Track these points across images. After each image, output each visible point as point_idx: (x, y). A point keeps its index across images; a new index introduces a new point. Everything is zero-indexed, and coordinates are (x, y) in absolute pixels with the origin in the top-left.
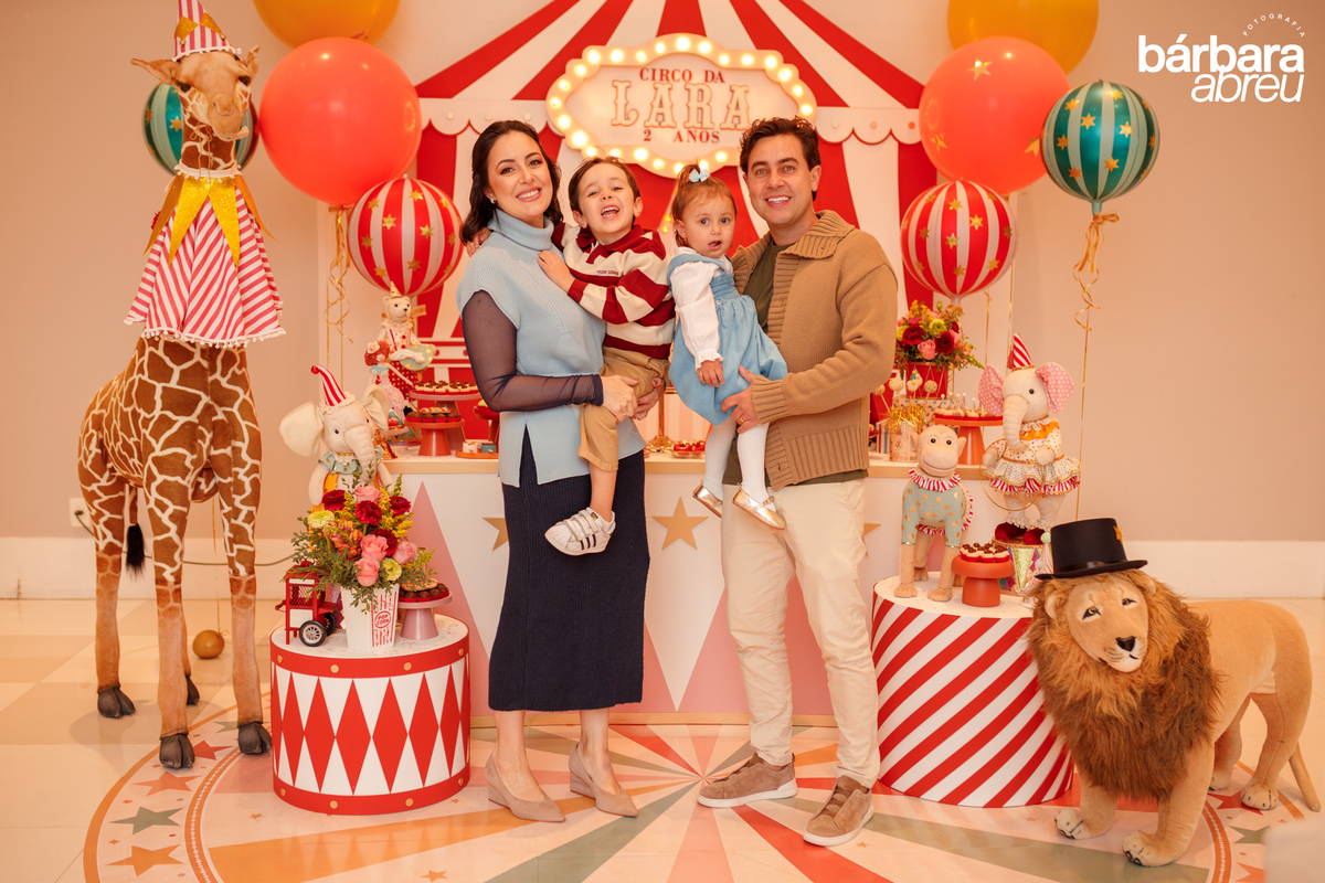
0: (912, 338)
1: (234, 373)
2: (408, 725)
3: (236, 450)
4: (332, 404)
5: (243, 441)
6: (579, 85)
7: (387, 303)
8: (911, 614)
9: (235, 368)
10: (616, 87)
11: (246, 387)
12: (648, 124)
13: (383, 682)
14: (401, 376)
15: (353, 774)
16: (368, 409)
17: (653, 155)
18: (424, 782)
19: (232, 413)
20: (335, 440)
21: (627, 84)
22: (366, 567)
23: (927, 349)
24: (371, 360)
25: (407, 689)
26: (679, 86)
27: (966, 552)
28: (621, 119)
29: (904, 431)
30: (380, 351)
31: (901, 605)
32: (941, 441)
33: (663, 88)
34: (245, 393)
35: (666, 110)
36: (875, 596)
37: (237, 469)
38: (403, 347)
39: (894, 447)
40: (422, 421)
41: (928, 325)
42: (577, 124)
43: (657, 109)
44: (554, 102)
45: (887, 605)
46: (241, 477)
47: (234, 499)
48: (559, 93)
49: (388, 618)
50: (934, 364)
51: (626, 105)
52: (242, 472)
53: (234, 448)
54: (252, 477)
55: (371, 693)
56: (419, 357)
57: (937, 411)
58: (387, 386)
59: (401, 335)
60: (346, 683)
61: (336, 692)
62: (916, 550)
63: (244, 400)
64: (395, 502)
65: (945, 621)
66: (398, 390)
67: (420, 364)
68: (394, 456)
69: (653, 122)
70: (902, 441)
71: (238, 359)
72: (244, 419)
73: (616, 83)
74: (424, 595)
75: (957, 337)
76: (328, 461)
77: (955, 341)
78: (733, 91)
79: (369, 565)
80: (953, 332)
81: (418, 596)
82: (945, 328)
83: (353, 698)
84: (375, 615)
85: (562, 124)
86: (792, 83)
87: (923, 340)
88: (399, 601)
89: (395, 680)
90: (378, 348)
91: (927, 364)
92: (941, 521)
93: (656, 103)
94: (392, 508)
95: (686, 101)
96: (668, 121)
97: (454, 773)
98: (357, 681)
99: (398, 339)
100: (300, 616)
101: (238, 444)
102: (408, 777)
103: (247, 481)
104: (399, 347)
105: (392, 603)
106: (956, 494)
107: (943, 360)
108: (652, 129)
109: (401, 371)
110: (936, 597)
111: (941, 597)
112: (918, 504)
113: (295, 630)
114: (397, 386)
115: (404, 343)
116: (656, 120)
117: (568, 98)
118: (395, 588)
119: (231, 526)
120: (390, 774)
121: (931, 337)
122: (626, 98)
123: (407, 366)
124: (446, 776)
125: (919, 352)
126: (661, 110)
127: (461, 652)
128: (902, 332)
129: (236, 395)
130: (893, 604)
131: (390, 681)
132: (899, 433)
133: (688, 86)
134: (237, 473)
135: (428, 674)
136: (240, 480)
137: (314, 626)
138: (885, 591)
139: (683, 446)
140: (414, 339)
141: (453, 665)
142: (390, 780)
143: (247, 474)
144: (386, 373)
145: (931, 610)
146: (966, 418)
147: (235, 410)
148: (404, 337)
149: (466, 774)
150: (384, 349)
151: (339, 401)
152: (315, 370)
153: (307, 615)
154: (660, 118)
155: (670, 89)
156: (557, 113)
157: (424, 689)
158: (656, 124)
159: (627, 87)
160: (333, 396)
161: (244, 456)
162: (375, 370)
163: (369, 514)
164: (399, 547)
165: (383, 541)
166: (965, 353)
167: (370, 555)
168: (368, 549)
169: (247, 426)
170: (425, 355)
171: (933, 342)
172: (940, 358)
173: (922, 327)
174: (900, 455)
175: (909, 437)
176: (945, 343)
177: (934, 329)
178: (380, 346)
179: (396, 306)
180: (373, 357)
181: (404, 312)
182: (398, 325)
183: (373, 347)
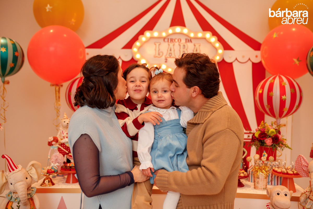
0: (262, 137)
4: (10, 171)
6: (143, 44)
10: (155, 44)
12: (166, 57)
14: (63, 149)
16: (29, 172)
17: (168, 67)
20: (11, 187)
21: (159, 43)
23: (269, 142)
24: (50, 144)
26: (177, 44)
28: (157, 55)
29: (260, 177)
30: (53, 141)
32: (282, 194)
33: (171, 45)
35: (172, 52)
38: (67, 137)
39: (256, 184)
40: (66, 170)
41: (268, 132)
42: (142, 57)
43: (169, 52)
44: (135, 49)
48: (136, 47)
50: (271, 147)
51: (159, 50)
57: (274, 168)
58: (58, 153)
59: (66, 133)
66: (61, 154)
68: (53, 184)
69: (168, 56)
70: (260, 181)
73: (156, 43)
75: (280, 136)
76: (9, 195)
77: (280, 138)
78: (195, 45)
80: (278, 135)
82: (275, 133)
85: (138, 56)
86: (215, 42)
87: (267, 138)
90: (52, 139)
91: (268, 147)
93: (169, 50)
95: (179, 48)
96: (173, 55)
104: (65, 138)
108: (168, 59)
116: (169, 55)
117: (139, 48)
121: (270, 137)
122: (159, 48)
123: (67, 145)
125: (265, 143)
126: (170, 52)
128: (258, 134)
132: (258, 178)
133: (180, 44)
146: (287, 173)
151: (13, 170)
154: (170, 55)
155: (174, 45)
156: (136, 53)
158: (169, 56)
159: (159, 45)
160: (11, 168)
162: (51, 148)
166: (284, 143)
171: (271, 139)
172: (274, 145)
173: (266, 132)
174: (259, 187)
175: (262, 179)
176: (276, 139)
177: (271, 133)
178: (54, 139)
179: (65, 122)
180: (51, 143)
181: (67, 124)
182: (65, 129)
183: (50, 139)
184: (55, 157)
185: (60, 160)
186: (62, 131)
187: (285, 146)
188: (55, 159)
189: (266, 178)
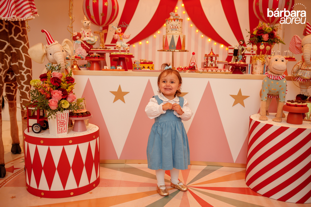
0: (260, 33)
1: (19, 35)
2: (71, 164)
3: (20, 64)
4: (49, 44)
5: (23, 60)
7: (82, 22)
8: (268, 127)
9: (20, 34)
11: (25, 42)
13: (62, 147)
14: (85, 44)
15: (50, 182)
16: (64, 47)
18: (78, 185)
19: (19, 50)
20: (50, 57)
22: (53, 102)
23: (265, 37)
25: (71, 151)
27: (290, 103)
29: (258, 63)
31: (263, 123)
32: (280, 60)
34: (25, 44)
36: (251, 120)
37: (21, 71)
38: (88, 36)
39: (254, 70)
40: (90, 58)
41: (266, 29)
45: (257, 123)
46: (23, 74)
47: (21, 82)
49: (65, 123)
50: (267, 43)
52: (23, 72)
53: (19, 63)
54: (27, 74)
55: (56, 151)
56: (92, 39)
59: (87, 33)
60: (47, 147)
61: (43, 150)
62: (267, 103)
63: (24, 46)
64: (68, 79)
65: (282, 130)
66: (84, 49)
67: (92, 42)
68: (80, 70)
70: (257, 67)
71: (22, 31)
72: (23, 52)
74: (80, 115)
75: (276, 33)
76: (48, 65)
79: (54, 101)
80: (274, 32)
81: (77, 115)
82: (271, 30)
83: (49, 154)
84: (58, 122)
87: (264, 34)
88: (69, 116)
89: (65, 147)
90: (77, 34)
91: (265, 43)
92: (278, 92)
94: (66, 80)
97: (91, 182)
98: (51, 147)
99: (86, 34)
100: (32, 122)
101: (21, 61)
102: (71, 184)
103: (25, 76)
105: (66, 117)
106: (284, 81)
107: (271, 41)
109: (87, 45)
110: (277, 120)
111: (278, 120)
112: (269, 85)
113: (30, 127)
114: (83, 48)
115: (88, 35)
118: (67, 112)
119: (21, 92)
120: (64, 183)
121: (266, 33)
123: (89, 42)
124: (88, 184)
125: (262, 38)
127: (94, 137)
128: (256, 32)
129: (21, 44)
130: (260, 123)
131: (64, 148)
132: (256, 64)
134: (21, 72)
135: (80, 145)
136: (23, 75)
137: (37, 126)
138: (255, 118)
139: (180, 68)
140: (92, 35)
141: (91, 142)
142: (64, 185)
143: (25, 73)
144: (80, 43)
145: (277, 125)
147: (20, 49)
148: (88, 33)
149: (97, 182)
150: (80, 35)
151: (52, 43)
152: (43, 31)
153: (35, 121)
157: (78, 151)
160: (49, 41)
161: (24, 66)
162: (76, 42)
163: (55, 82)
164: (69, 96)
165: (60, 92)
166: (279, 39)
167: (55, 97)
168: (54, 95)
169: (24, 55)
170: (95, 39)
171: (268, 34)
172: (270, 40)
173: (263, 29)
174: (257, 72)
175: (260, 66)
176: (272, 35)
177: (268, 30)
178: (78, 34)
179: (85, 23)
180: (75, 37)
181: (88, 25)
182: (86, 29)
183: (75, 34)
184: (79, 50)
185: (83, 54)
186: (84, 31)
187: (280, 42)
188: (79, 52)
189: (263, 65)
